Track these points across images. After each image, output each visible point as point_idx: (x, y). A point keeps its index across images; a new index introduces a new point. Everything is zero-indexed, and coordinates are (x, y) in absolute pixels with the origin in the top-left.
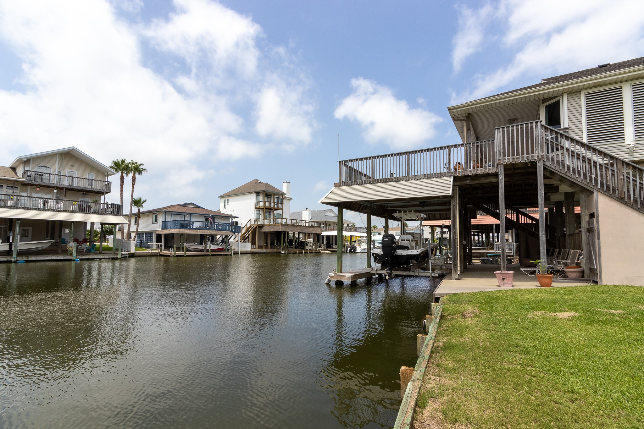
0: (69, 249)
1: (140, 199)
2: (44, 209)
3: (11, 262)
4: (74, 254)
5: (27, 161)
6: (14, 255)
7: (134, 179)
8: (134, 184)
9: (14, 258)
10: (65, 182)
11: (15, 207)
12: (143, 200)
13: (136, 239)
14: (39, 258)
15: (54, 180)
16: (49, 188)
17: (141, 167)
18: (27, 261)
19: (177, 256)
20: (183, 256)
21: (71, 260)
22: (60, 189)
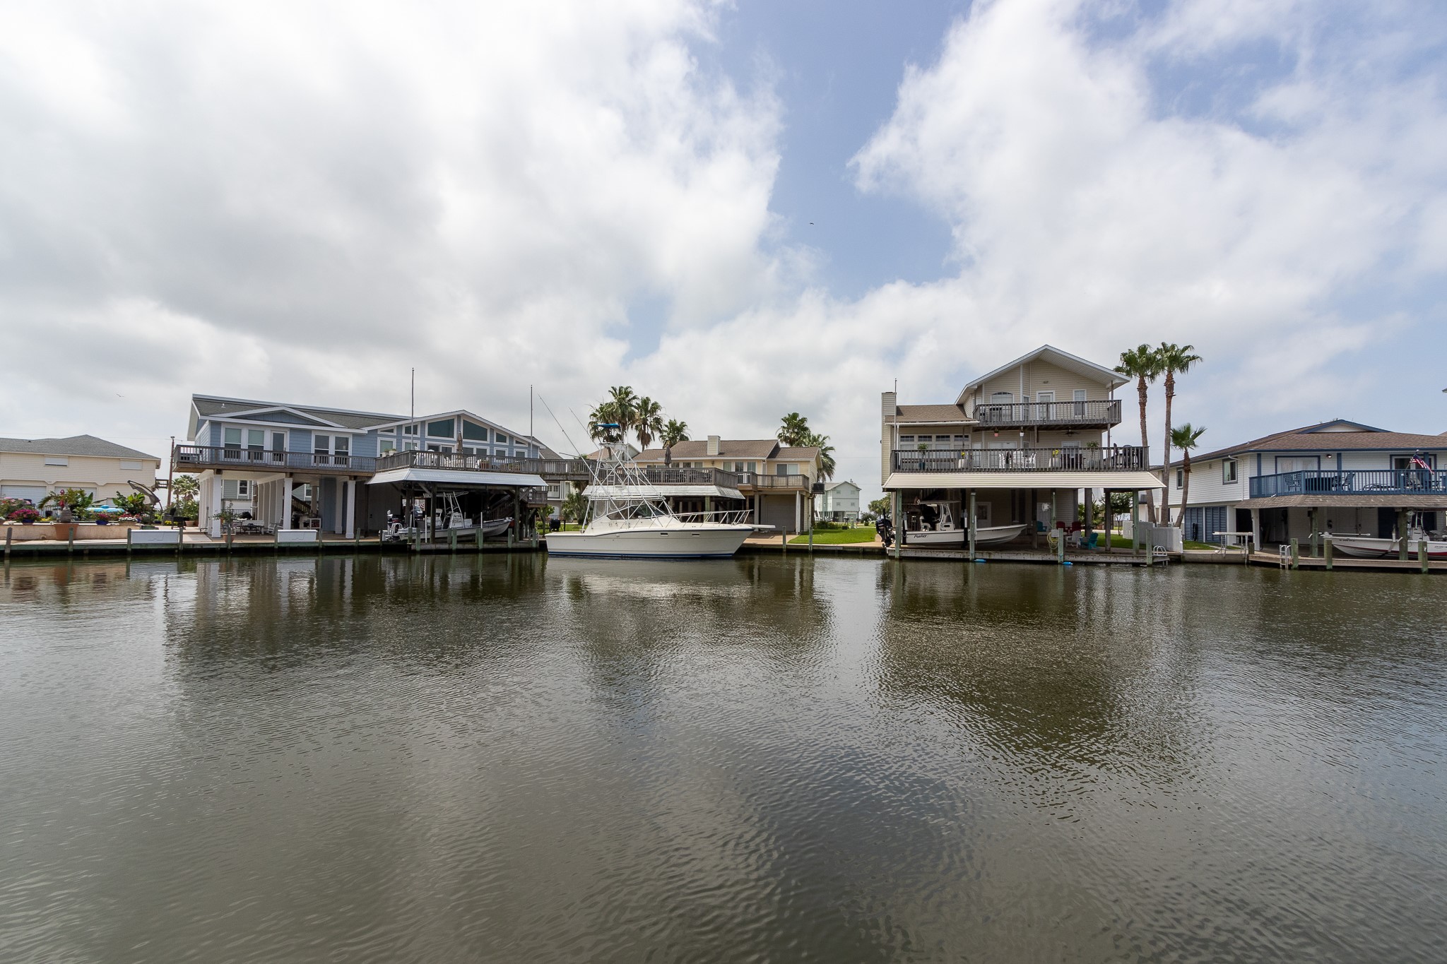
0: (1051, 541)
1: (1188, 429)
2: (1007, 470)
3: (967, 560)
4: (1061, 552)
5: (976, 390)
6: (972, 549)
7: (1170, 385)
8: (1170, 396)
9: (971, 553)
10: (1037, 416)
11: (969, 469)
12: (1194, 429)
13: (1183, 522)
14: (1005, 556)
15: (1018, 416)
16: (1010, 430)
17: (1187, 353)
18: (989, 561)
19: (1301, 568)
20: (1323, 568)
21: (1055, 563)
22: (1028, 429)
